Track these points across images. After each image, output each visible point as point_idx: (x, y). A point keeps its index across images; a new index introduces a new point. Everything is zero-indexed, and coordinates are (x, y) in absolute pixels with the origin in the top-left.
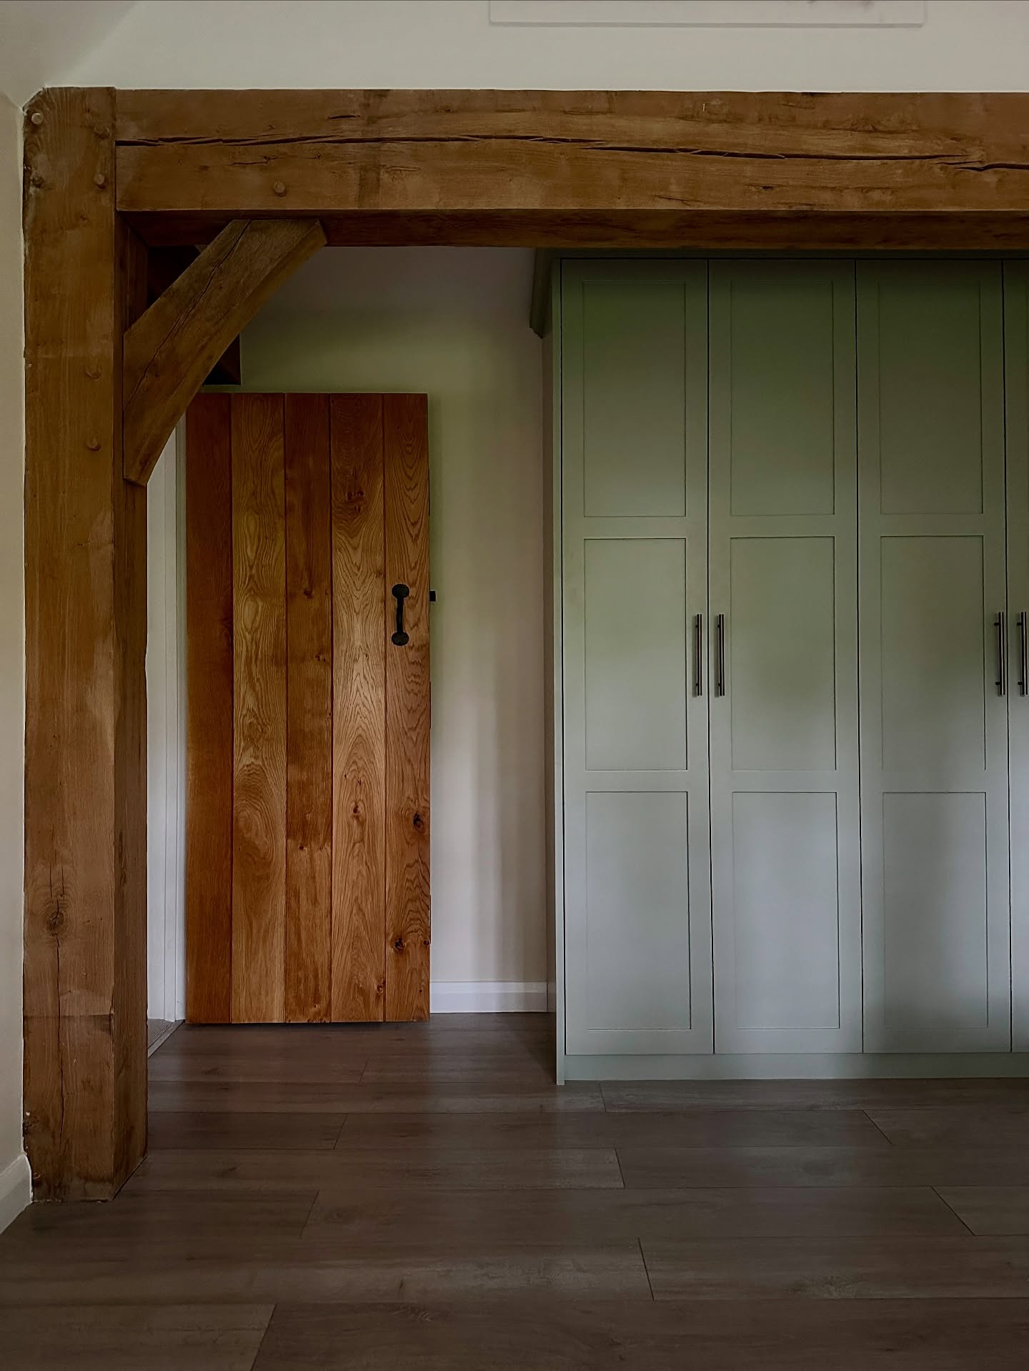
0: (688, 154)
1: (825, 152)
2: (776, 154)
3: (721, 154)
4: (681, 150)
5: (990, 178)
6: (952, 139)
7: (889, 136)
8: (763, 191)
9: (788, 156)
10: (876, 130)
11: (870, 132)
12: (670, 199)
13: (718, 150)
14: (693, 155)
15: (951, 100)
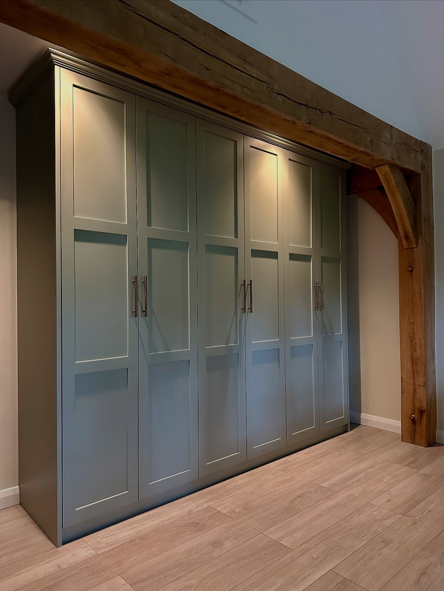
0: (176, 36)
1: (229, 62)
2: (211, 54)
3: (190, 43)
4: (173, 33)
5: (280, 98)
6: (270, 77)
7: (249, 65)
8: (206, 69)
9: (216, 57)
10: (246, 61)
11: (243, 60)
12: (167, 56)
13: (188, 40)
14: (178, 38)
15: (268, 60)
